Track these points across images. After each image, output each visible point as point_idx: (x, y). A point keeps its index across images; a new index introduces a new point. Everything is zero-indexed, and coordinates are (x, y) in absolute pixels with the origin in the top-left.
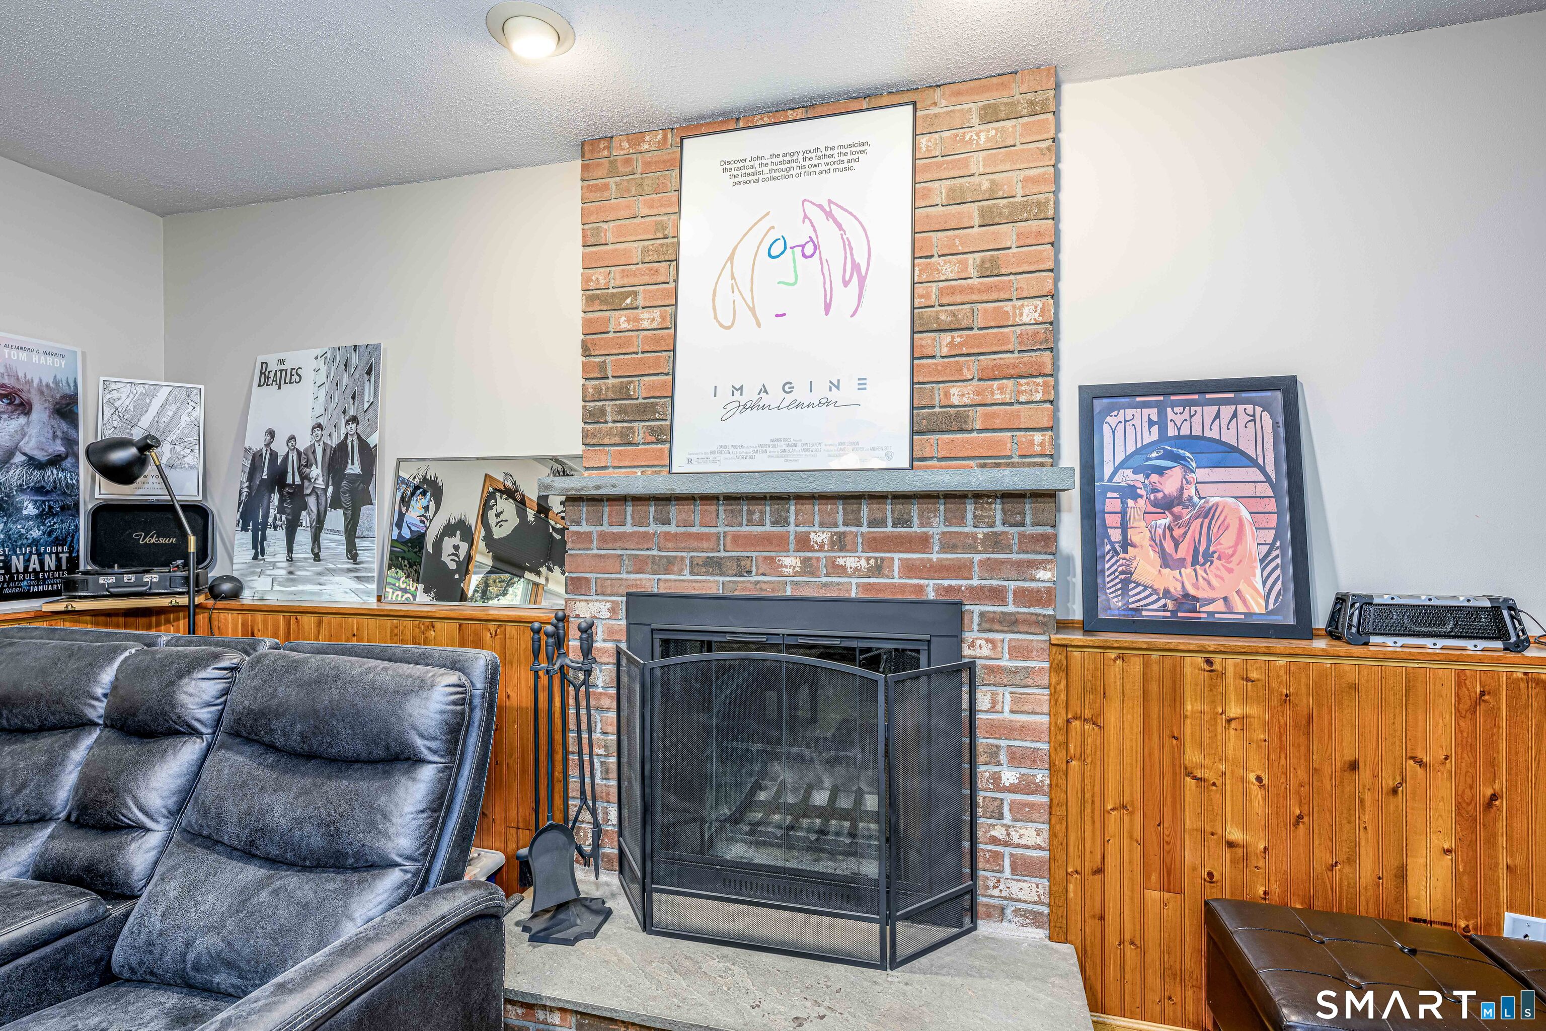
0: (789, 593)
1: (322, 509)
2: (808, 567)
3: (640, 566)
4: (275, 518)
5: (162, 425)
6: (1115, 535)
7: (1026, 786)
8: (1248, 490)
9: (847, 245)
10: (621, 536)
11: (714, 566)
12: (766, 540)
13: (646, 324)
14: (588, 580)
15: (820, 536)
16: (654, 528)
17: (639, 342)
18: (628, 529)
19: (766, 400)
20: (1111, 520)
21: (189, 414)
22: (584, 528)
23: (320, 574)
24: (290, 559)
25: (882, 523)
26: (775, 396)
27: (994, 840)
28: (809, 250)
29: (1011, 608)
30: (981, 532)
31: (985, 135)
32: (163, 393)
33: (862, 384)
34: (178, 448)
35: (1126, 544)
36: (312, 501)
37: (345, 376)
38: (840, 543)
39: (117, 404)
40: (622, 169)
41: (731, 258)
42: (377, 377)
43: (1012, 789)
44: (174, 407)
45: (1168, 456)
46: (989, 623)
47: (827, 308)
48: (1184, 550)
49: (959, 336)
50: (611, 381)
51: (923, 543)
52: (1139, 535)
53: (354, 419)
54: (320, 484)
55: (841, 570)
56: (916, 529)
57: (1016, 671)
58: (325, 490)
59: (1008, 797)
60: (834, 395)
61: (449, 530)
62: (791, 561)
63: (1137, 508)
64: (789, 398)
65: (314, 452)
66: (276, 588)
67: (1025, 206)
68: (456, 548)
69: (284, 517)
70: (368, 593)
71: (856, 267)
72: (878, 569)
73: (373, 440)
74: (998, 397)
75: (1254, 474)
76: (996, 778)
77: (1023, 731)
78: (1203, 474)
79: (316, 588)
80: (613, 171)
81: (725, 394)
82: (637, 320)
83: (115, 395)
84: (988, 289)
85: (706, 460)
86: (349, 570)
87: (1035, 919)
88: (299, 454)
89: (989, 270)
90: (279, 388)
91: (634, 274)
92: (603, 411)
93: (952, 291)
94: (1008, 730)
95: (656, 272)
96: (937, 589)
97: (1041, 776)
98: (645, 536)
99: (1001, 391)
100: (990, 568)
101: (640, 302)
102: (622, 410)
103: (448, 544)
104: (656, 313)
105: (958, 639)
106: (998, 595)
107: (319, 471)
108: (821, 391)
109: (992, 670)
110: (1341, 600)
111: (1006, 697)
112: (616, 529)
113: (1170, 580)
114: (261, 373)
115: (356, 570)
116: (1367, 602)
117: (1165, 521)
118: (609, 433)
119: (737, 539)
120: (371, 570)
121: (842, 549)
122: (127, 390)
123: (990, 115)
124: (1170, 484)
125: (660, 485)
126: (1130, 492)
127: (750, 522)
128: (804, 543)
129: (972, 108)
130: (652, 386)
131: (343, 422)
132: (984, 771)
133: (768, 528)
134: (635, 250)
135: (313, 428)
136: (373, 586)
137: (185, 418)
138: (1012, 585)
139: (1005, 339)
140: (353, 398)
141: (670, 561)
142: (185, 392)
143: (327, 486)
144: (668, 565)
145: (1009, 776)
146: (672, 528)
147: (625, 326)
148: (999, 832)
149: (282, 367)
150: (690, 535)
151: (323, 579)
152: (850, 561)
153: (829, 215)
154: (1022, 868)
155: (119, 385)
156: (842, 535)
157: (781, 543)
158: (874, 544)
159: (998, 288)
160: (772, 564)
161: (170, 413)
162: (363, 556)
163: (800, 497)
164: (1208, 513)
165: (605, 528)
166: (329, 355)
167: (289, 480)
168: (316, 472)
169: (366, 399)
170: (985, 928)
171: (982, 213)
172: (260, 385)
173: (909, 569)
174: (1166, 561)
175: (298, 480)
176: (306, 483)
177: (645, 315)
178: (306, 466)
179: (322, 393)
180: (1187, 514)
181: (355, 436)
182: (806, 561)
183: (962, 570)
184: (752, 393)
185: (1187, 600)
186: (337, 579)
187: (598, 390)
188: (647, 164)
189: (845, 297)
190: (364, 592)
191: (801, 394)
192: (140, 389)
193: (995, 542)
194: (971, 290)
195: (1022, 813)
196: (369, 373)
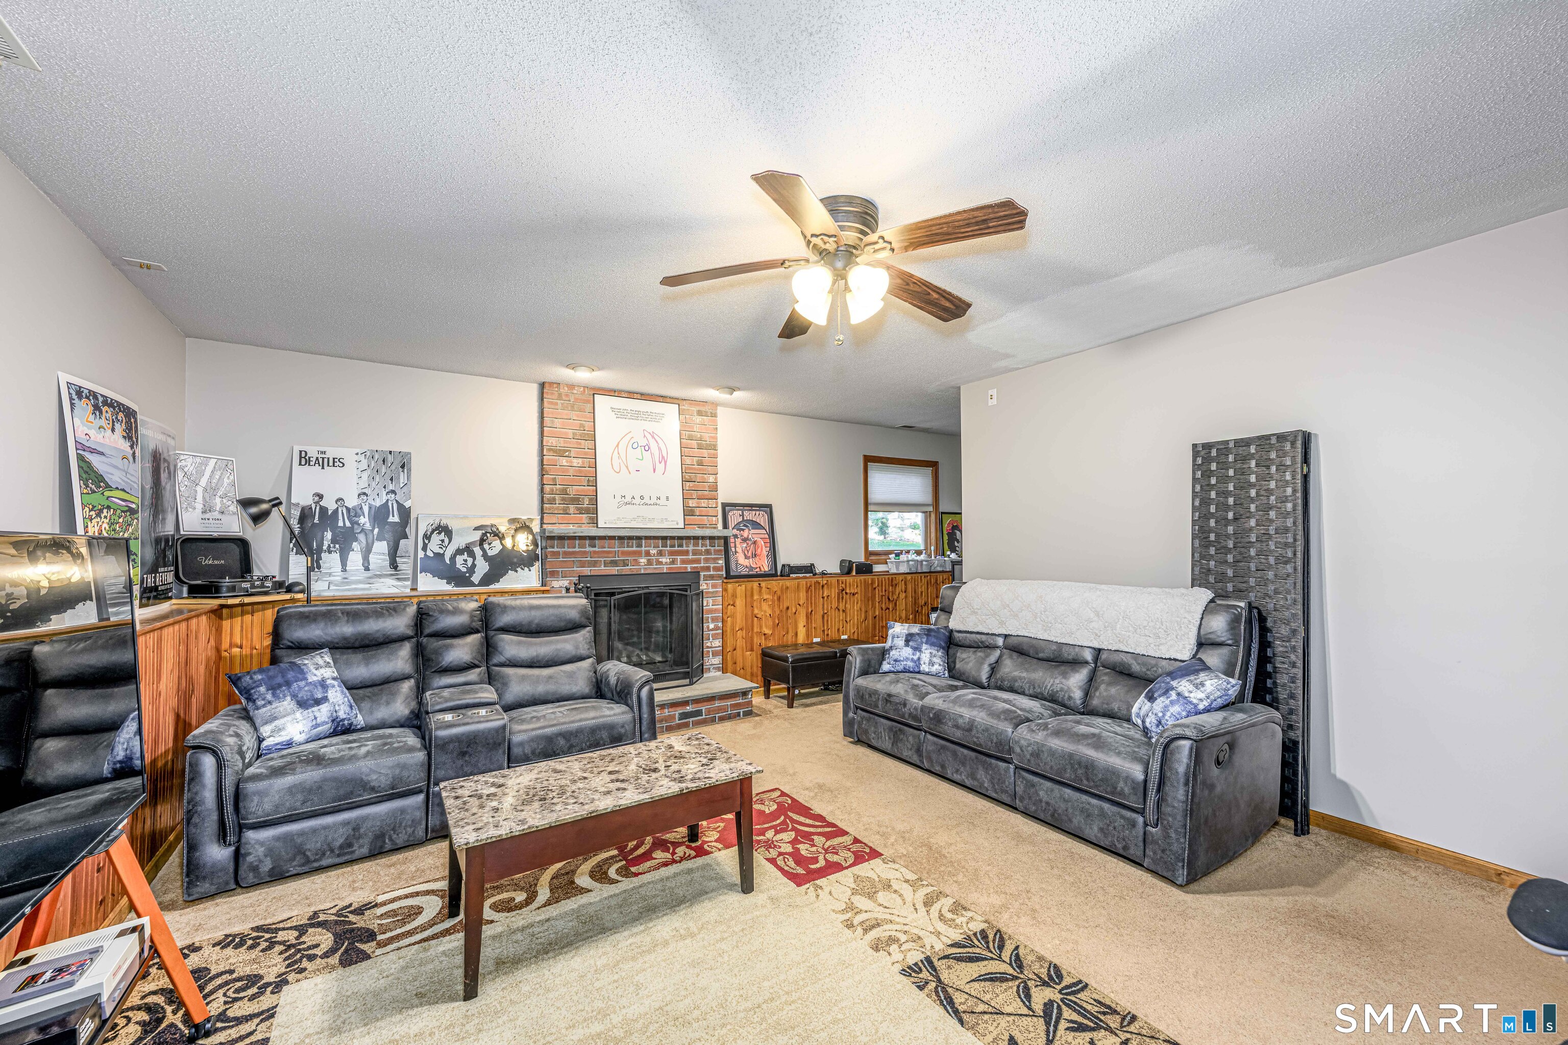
0: (642, 572)
1: (370, 541)
2: (649, 563)
3: (582, 564)
4: (329, 546)
5: (213, 485)
6: (733, 549)
7: (716, 628)
8: (763, 536)
9: (660, 449)
10: (573, 553)
11: (614, 563)
12: (634, 553)
13: (575, 464)
14: (558, 572)
15: (653, 551)
16: (588, 549)
17: (571, 471)
18: (577, 549)
19: (634, 501)
20: (732, 545)
21: (228, 478)
22: (556, 549)
23: (370, 578)
24: (344, 570)
25: (674, 546)
26: (637, 500)
27: (708, 647)
28: (647, 448)
29: (712, 573)
30: (704, 549)
31: (698, 419)
32: (213, 462)
33: (667, 498)
34: (225, 501)
35: (736, 552)
36: (361, 537)
37: (384, 467)
38: (660, 553)
39: (186, 469)
40: (564, 398)
41: (617, 446)
42: (409, 470)
43: (712, 630)
44: (219, 473)
45: (745, 526)
46: (707, 578)
47: (654, 471)
48: (750, 554)
49: (691, 484)
50: (558, 486)
51: (687, 553)
52: (739, 550)
53: (393, 492)
54: (368, 526)
55: (661, 563)
56: (685, 548)
57: (713, 593)
58: (372, 531)
59: (711, 633)
60: (658, 502)
61: (459, 552)
62: (643, 561)
63: (738, 541)
64: (643, 502)
65: (361, 508)
66: (332, 587)
67: (710, 445)
68: (466, 561)
69: (337, 546)
70: (405, 587)
71: (663, 457)
72: (673, 562)
73: (407, 504)
74: (703, 505)
75: (764, 531)
76: (708, 627)
77: (716, 611)
78: (753, 531)
79: (367, 586)
80: (560, 397)
81: (618, 498)
82: (571, 462)
83: (183, 463)
84: (700, 470)
85: (612, 523)
86: (392, 575)
87: (718, 669)
88: (348, 509)
89: (700, 463)
90: (323, 468)
91: (570, 443)
92: (554, 499)
93: (690, 469)
94: (711, 611)
95: (580, 444)
96: (691, 568)
97: (720, 624)
98: (585, 552)
99: (704, 503)
100: (706, 560)
101: (572, 455)
102: (563, 499)
103: (459, 560)
104: (580, 460)
105: (698, 583)
106: (708, 569)
107: (367, 519)
108: (654, 500)
109: (707, 593)
110: (784, 566)
111: (710, 601)
112: (571, 550)
113: (746, 562)
114: (301, 457)
115: (397, 574)
116: (789, 565)
117: (745, 545)
118: (557, 508)
119: (624, 553)
120: (407, 574)
121: (661, 555)
122: (190, 460)
123: (700, 413)
124: (745, 534)
125: (593, 532)
126: (736, 536)
127: (628, 546)
128: (648, 554)
129: (695, 409)
130: (578, 491)
131: (385, 493)
132: (705, 625)
133: (634, 549)
134: (570, 433)
135: (359, 495)
136: (409, 583)
137: (226, 480)
138: (712, 565)
139: (704, 486)
140: (391, 479)
141: (596, 562)
142: (225, 463)
143: (374, 528)
144: (595, 564)
145: (712, 626)
146: (596, 549)
147: (565, 464)
148: (709, 644)
149: (323, 456)
150: (604, 552)
151: (372, 581)
152: (664, 560)
153: (653, 437)
154: (715, 654)
155: (186, 457)
156: (661, 551)
157: (639, 554)
158: (671, 553)
159: (703, 470)
160: (637, 562)
161: (217, 477)
162: (401, 567)
163: (647, 538)
164: (755, 542)
165: (566, 549)
166: (368, 454)
167: (341, 524)
168: (364, 520)
169: (402, 481)
170: (705, 675)
171: (698, 444)
172: (300, 464)
173: (683, 562)
174: (746, 557)
175: (348, 524)
176: (356, 526)
177: (575, 460)
178: (355, 516)
179: (365, 476)
180: (750, 543)
181: (394, 502)
182: (648, 560)
183: (698, 561)
184: (628, 499)
185: (751, 568)
186: (382, 580)
187: (552, 490)
188: (576, 399)
189: (660, 467)
190: (402, 586)
191: (647, 500)
192: (198, 460)
193: (708, 552)
194: (695, 469)
195: (715, 637)
196: (403, 467)
